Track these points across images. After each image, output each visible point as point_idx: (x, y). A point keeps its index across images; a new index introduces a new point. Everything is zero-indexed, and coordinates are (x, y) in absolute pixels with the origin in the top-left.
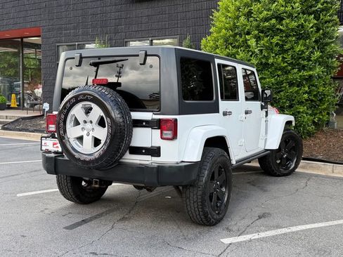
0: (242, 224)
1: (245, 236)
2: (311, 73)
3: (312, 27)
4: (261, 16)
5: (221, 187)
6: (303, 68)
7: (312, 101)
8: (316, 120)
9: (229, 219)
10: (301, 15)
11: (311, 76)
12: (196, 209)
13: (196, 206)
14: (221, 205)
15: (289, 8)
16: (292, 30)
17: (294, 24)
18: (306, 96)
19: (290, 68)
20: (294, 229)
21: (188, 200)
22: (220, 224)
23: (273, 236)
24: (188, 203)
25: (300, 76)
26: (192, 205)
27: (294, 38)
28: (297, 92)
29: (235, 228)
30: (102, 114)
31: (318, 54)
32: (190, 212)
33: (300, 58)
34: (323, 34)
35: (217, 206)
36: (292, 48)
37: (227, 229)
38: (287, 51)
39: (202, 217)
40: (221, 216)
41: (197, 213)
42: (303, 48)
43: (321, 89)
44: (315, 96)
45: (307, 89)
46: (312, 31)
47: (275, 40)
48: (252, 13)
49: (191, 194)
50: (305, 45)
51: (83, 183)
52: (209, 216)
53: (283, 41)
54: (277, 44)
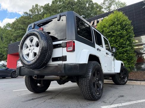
0: (111, 100)
1: (114, 105)
2: (127, 49)
3: (125, 33)
4: (107, 31)
5: (99, 81)
6: (123, 48)
7: (128, 59)
8: (130, 66)
9: (104, 98)
10: (121, 30)
11: (127, 50)
12: (87, 90)
13: (86, 88)
14: (99, 90)
15: (116, 28)
16: (118, 35)
17: (119, 33)
18: (126, 57)
19: (119, 48)
20: (139, 101)
21: (82, 85)
22: (100, 100)
23: (130, 105)
24: (82, 87)
25: (123, 50)
26: (84, 88)
27: (119, 38)
28: (122, 56)
29: (108, 101)
30: (38, 40)
31: (128, 42)
32: (83, 92)
33: (122, 44)
34: (129, 36)
35: (97, 90)
36: (119, 41)
37: (104, 102)
38: (117, 42)
39: (90, 94)
40: (100, 95)
41: (87, 93)
42: (123, 41)
43: (131, 55)
44: (129, 57)
45: (126, 54)
46: (125, 35)
47: (113, 39)
48: (104, 31)
49: (84, 82)
50: (123, 40)
51: (38, 84)
52: (94, 94)
53: (115, 39)
54: (113, 40)
